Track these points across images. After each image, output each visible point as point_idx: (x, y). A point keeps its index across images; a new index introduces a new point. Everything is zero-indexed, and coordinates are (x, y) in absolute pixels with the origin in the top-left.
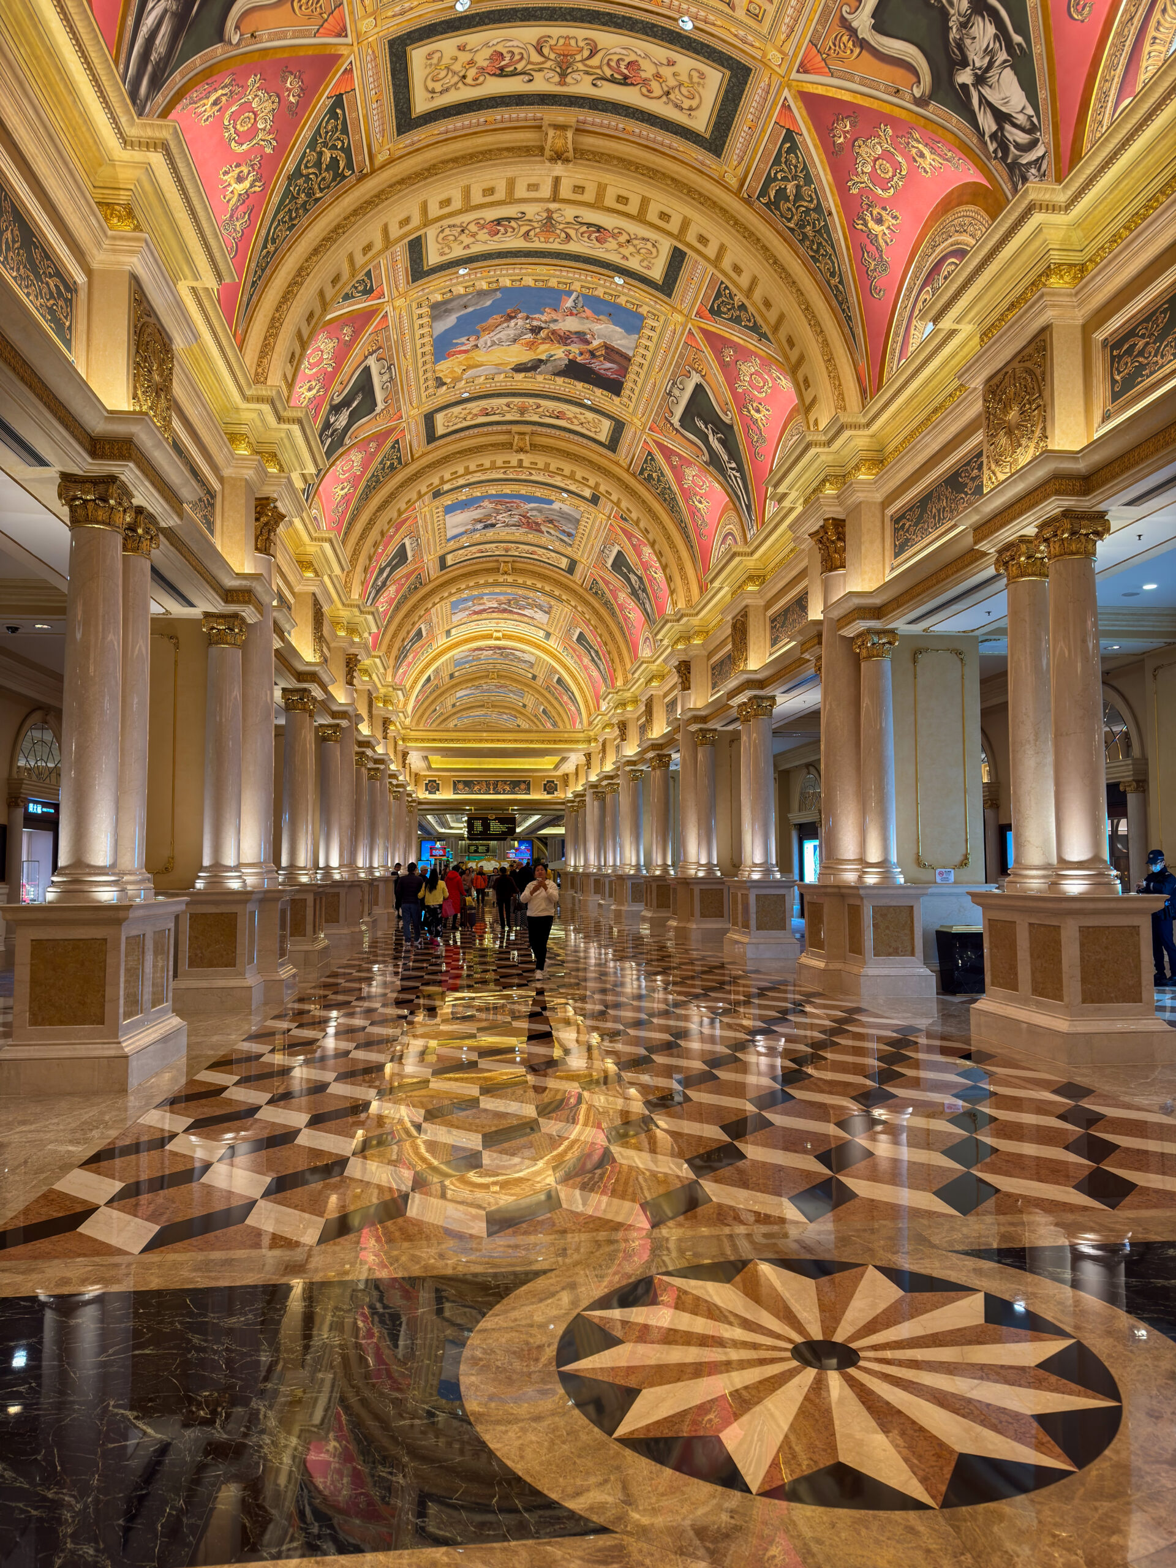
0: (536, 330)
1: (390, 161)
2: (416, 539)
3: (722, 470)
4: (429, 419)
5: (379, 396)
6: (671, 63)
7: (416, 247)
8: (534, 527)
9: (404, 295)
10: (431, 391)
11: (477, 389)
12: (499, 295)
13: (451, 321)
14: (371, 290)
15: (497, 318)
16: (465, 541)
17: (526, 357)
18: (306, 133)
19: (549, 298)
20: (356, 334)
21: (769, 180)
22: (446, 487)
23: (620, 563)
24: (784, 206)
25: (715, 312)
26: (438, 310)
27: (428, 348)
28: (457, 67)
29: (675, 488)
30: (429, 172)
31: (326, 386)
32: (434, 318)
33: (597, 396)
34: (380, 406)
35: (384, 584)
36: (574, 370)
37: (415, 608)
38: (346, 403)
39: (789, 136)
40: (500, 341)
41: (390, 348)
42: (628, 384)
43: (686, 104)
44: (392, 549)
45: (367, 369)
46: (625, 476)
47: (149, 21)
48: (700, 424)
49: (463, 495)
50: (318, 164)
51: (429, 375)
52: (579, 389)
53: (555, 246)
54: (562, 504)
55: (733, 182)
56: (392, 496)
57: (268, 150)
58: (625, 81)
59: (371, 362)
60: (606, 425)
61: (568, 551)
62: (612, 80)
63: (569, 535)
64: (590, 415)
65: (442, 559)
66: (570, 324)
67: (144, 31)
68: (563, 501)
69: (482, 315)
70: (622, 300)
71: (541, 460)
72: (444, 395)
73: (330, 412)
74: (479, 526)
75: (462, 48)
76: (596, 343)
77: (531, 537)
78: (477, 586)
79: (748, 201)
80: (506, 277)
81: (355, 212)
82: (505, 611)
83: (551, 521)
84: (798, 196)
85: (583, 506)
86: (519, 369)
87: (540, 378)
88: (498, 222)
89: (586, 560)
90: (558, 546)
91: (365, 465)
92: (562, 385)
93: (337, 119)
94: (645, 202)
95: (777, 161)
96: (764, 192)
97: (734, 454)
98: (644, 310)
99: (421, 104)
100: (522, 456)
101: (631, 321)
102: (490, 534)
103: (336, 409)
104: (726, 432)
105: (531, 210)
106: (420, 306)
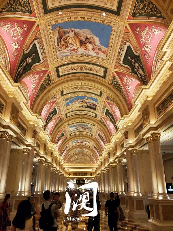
0: (82, 102)
1: (57, 81)
2: (65, 132)
3: (112, 121)
4: (66, 114)
5: (58, 112)
6: (96, 68)
7: (62, 92)
8: (85, 129)
9: (61, 98)
10: (66, 111)
11: (74, 110)
12: (75, 97)
13: (68, 101)
14: (55, 98)
15: (76, 100)
16: (74, 132)
17: (81, 105)
18: (44, 79)
19: (84, 97)
20: (53, 104)
21: (112, 82)
22: (70, 124)
23: (99, 135)
24: (115, 85)
25: (108, 99)
26: (66, 100)
27: (65, 105)
28: (66, 69)
29: (106, 124)
30: (63, 83)
31: (48, 111)
32: (66, 101)
33: (92, 110)
34: (58, 113)
35: (60, 139)
36: (88, 107)
37: (66, 143)
38: (52, 113)
39: (114, 76)
40: (77, 103)
41: (59, 105)
42: (97, 109)
43: (99, 73)
44: (61, 133)
45: (55, 108)
46: (98, 122)
47: (19, 70)
48: (108, 114)
49: (73, 125)
50: (46, 83)
51: (66, 108)
52: (89, 109)
53: (83, 91)
54: (89, 126)
55: (108, 82)
56: (60, 126)
57: (38, 82)
58: (90, 70)
59: (56, 107)
60: (94, 114)
61: (91, 133)
62: (88, 70)
63: (91, 130)
64: (92, 113)
65: (70, 135)
66: (87, 101)
67: (19, 71)
68: (89, 125)
69: (73, 100)
70: (94, 97)
71: (85, 120)
72: (68, 111)
73: (49, 115)
74: (76, 129)
75: (66, 67)
76: (91, 103)
77: (85, 131)
78: (76, 139)
79: (110, 85)
80: (76, 95)
81: (51, 88)
82: (82, 142)
83: (88, 128)
84: (117, 84)
85: (92, 126)
86: (80, 107)
87: (83, 108)
88: (74, 88)
89: (94, 134)
90: (89, 132)
91: (56, 122)
92: (87, 109)
93: (48, 77)
94: (95, 85)
95: (113, 80)
96: (112, 83)
97: (114, 119)
98: (97, 99)
99: (61, 74)
100: (81, 119)
101: (96, 100)
102: (78, 130)
103: (50, 114)
104: (112, 116)
105: (79, 87)
106: (63, 99)
